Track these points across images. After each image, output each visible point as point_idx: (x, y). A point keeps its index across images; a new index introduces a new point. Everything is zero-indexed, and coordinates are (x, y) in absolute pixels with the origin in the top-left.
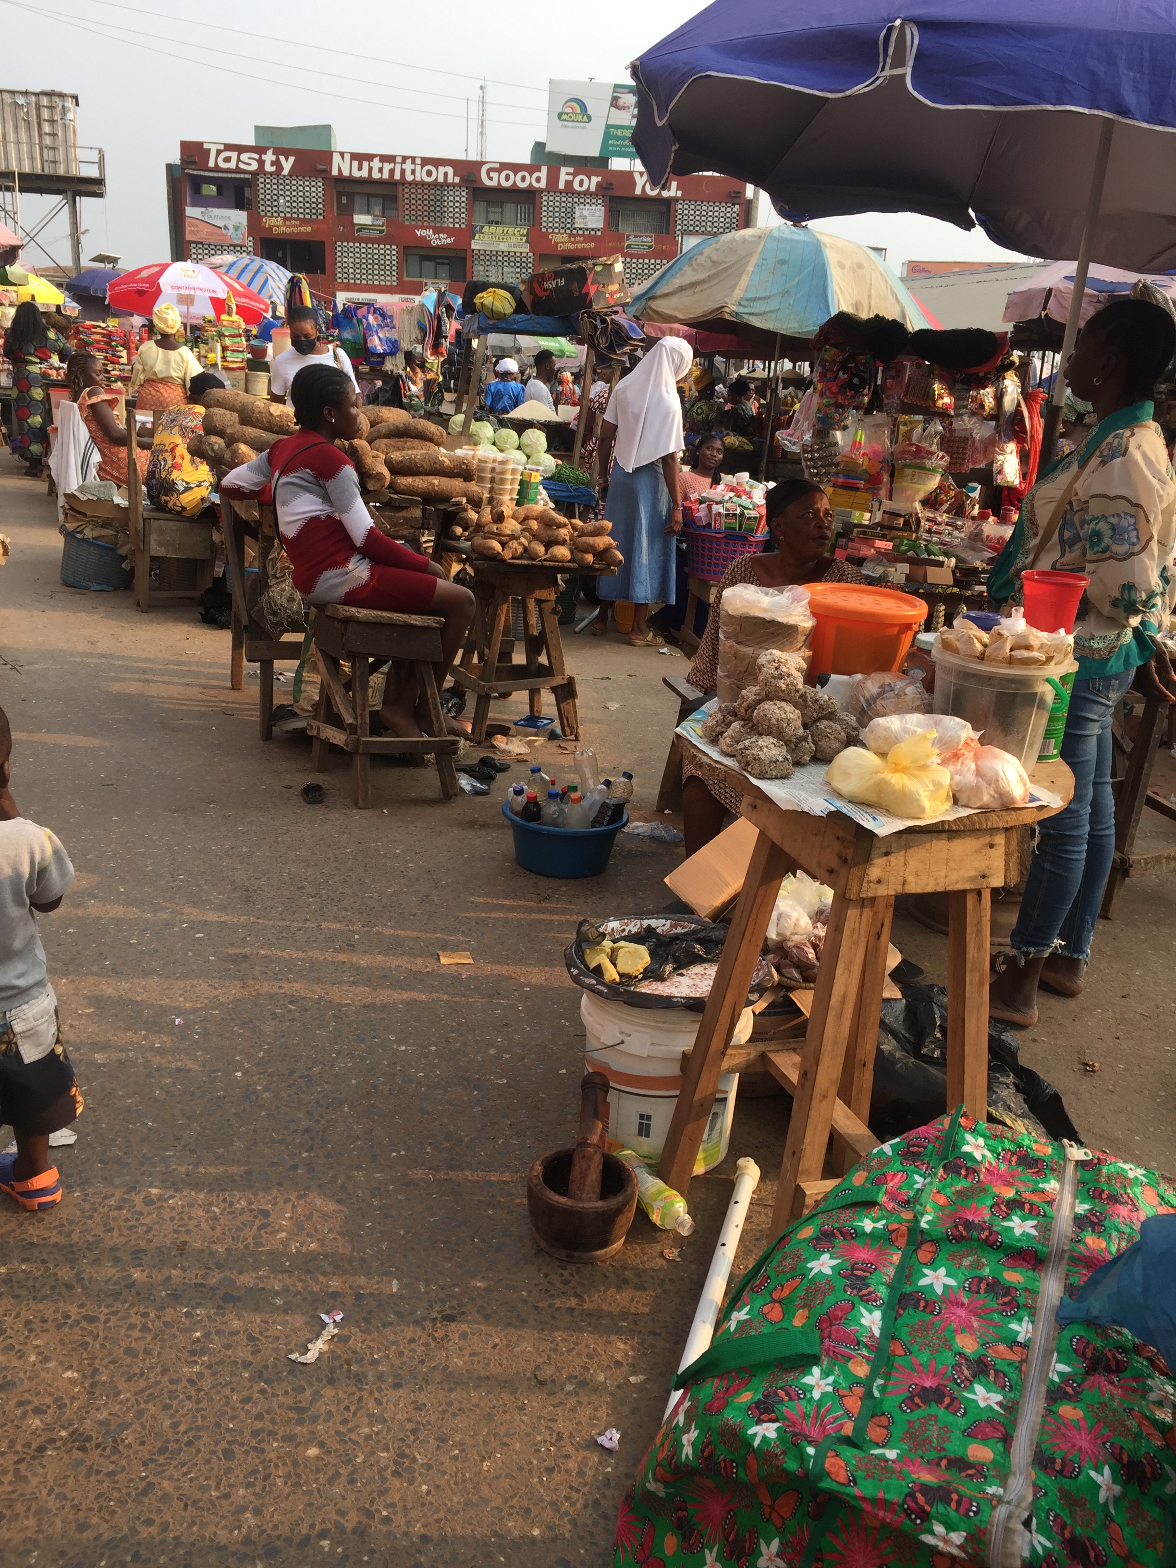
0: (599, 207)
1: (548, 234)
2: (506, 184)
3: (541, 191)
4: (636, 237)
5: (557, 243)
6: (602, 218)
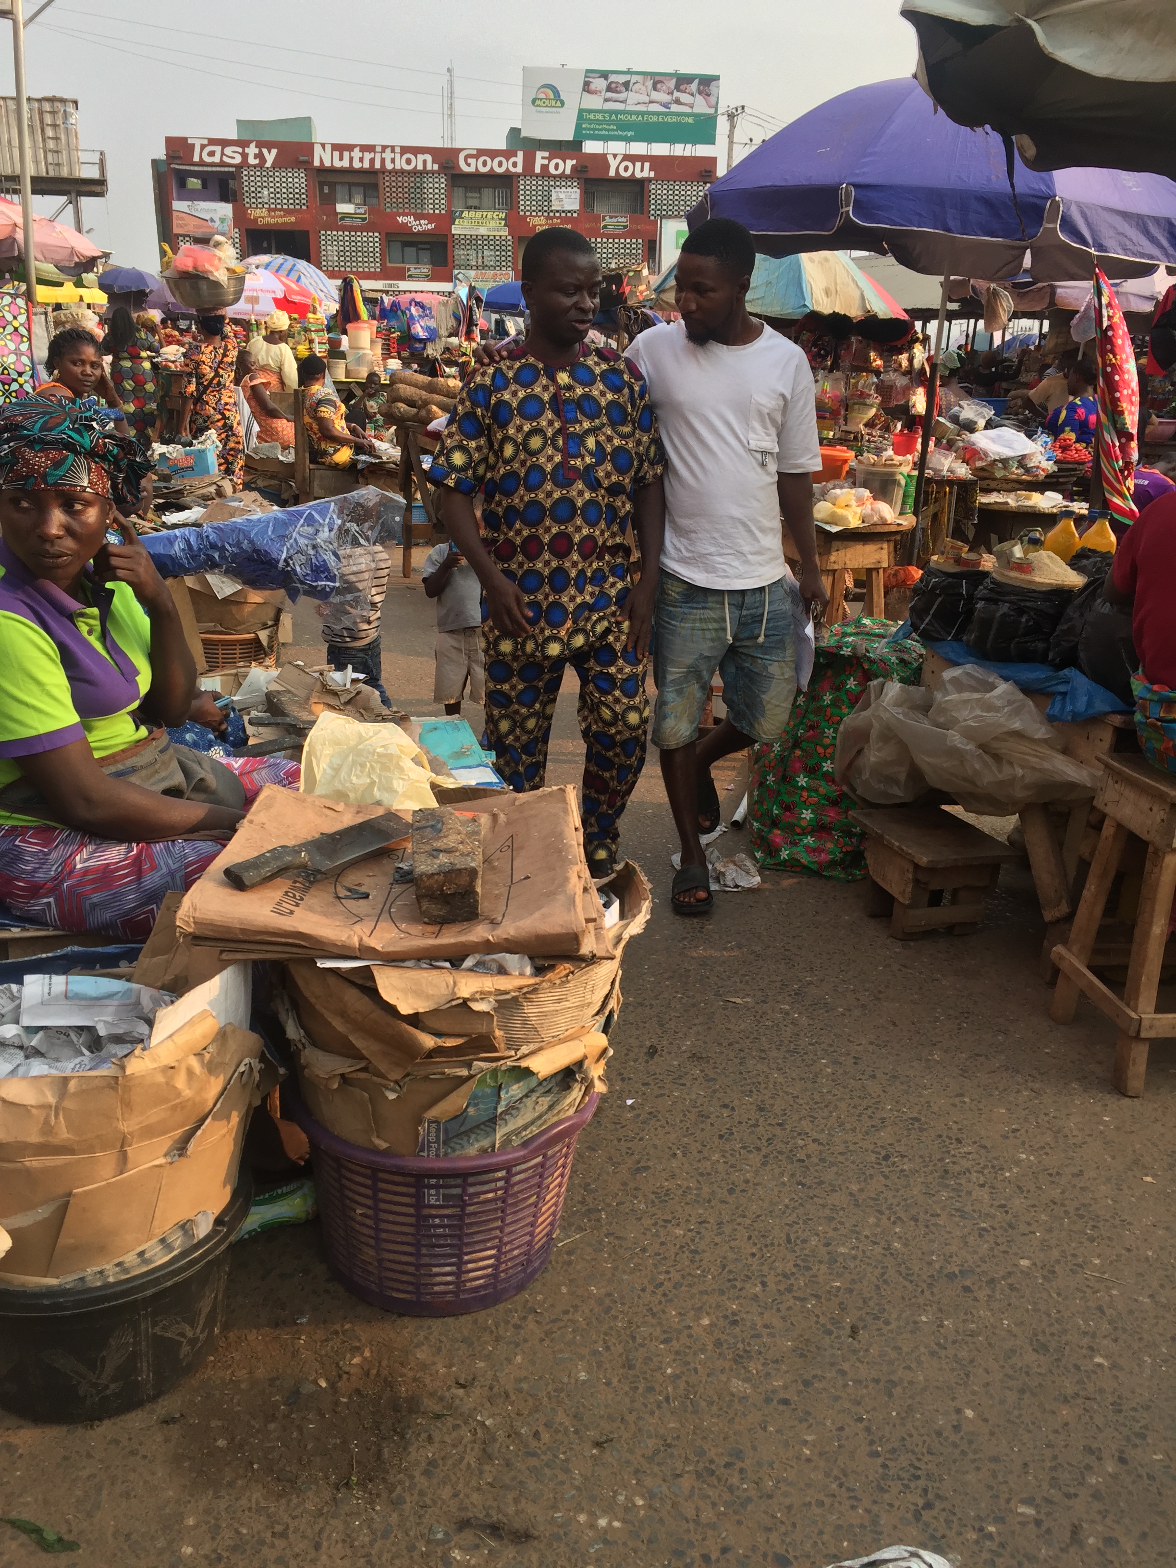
0: (575, 189)
1: (525, 217)
2: (483, 170)
3: (518, 175)
4: (611, 217)
6: (578, 200)
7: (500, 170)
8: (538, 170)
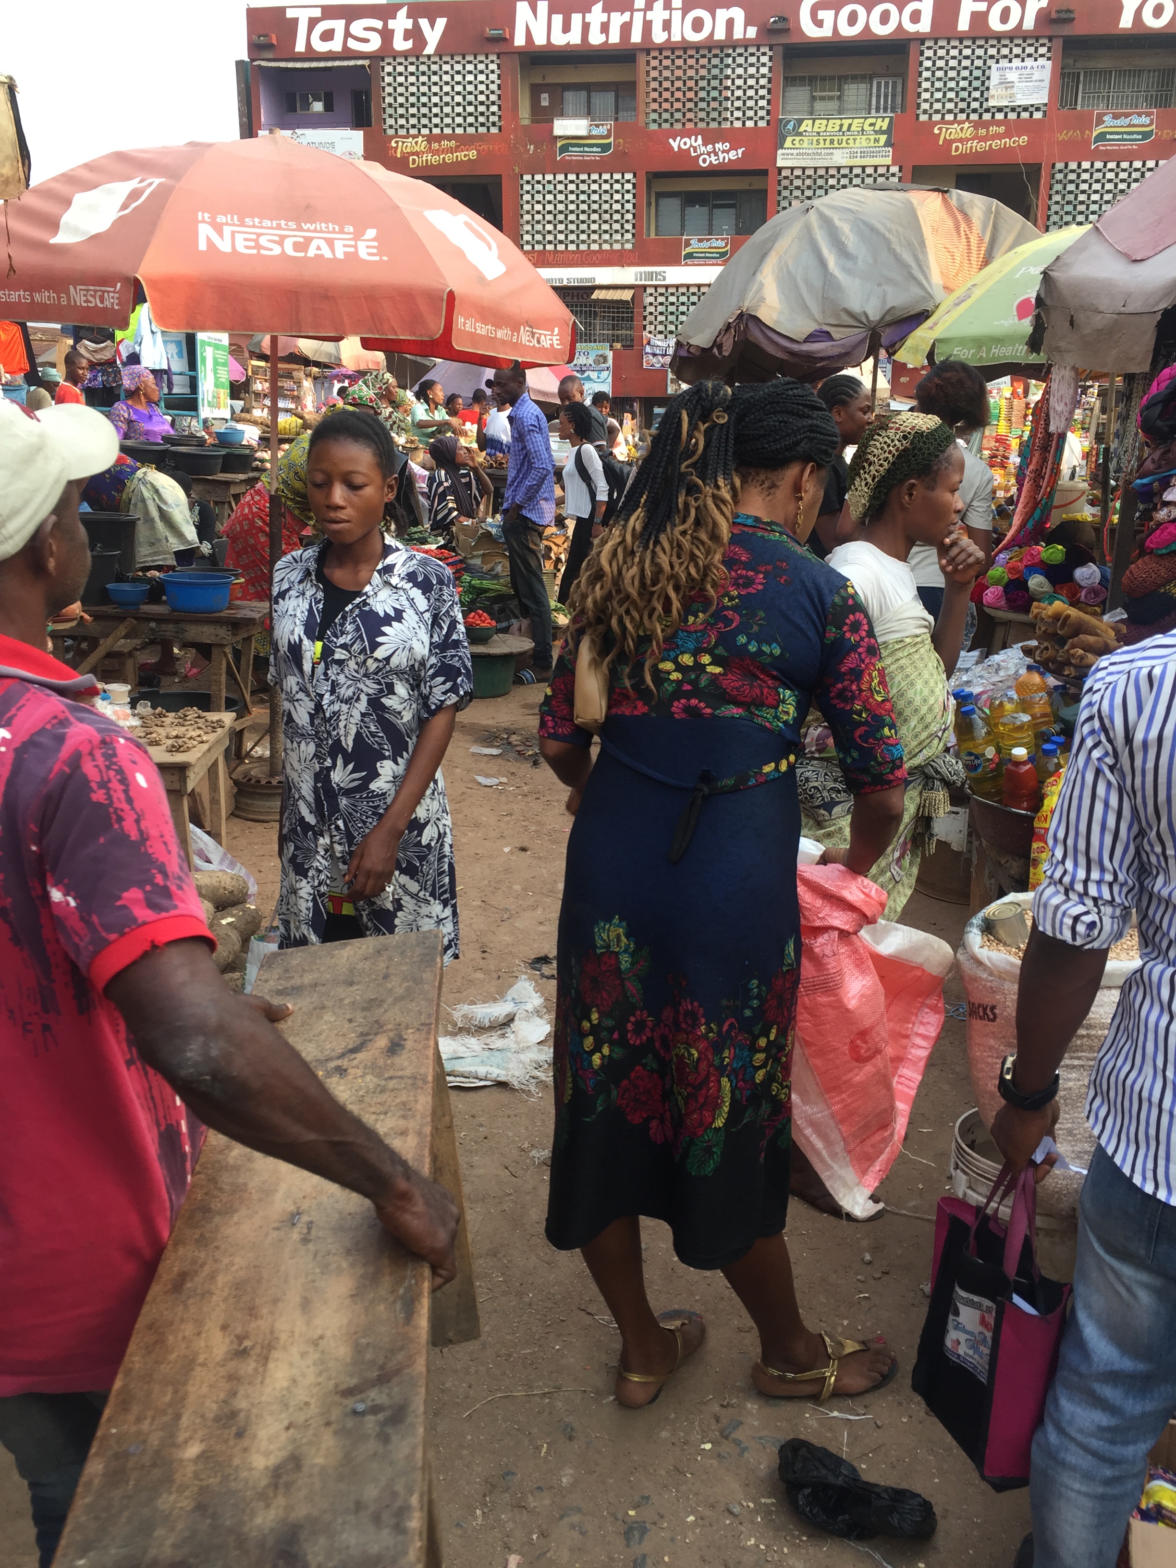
0: (1042, 61)
1: (931, 124)
2: (847, 31)
3: (921, 39)
4: (1116, 117)
5: (949, 143)
6: (1047, 84)
7: (882, 31)
8: (963, 25)
